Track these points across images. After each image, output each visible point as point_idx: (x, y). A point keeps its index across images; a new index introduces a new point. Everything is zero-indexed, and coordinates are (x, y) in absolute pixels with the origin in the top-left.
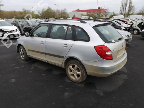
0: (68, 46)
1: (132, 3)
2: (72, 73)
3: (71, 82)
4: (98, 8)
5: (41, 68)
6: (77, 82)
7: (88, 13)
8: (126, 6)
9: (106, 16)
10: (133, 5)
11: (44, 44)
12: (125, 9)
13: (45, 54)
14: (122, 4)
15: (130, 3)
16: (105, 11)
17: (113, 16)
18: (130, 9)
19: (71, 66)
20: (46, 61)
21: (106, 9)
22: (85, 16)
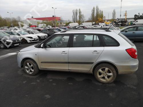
0: (99, 52)
1: (81, 13)
2: (102, 76)
3: (101, 84)
4: (52, 17)
5: (60, 79)
6: (109, 83)
7: (44, 21)
8: (77, 15)
9: (61, 23)
10: (82, 14)
11: (67, 53)
12: (77, 17)
13: (69, 63)
14: (74, 13)
15: (79, 12)
16: (59, 19)
17: (69, 23)
18: (80, 17)
19: (101, 70)
20: (69, 70)
21: (60, 18)
22: (43, 24)
